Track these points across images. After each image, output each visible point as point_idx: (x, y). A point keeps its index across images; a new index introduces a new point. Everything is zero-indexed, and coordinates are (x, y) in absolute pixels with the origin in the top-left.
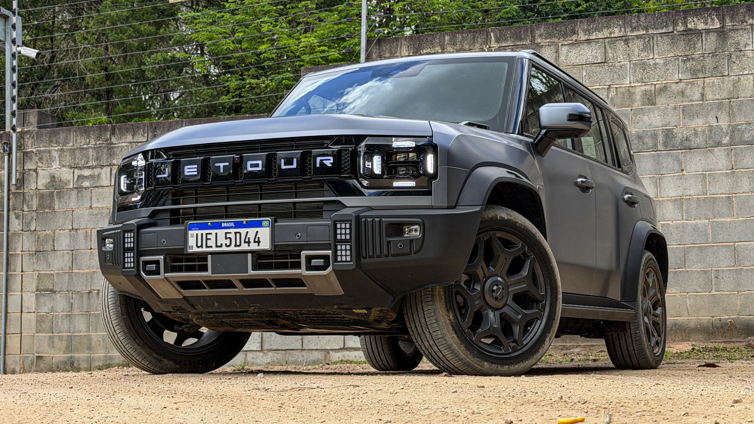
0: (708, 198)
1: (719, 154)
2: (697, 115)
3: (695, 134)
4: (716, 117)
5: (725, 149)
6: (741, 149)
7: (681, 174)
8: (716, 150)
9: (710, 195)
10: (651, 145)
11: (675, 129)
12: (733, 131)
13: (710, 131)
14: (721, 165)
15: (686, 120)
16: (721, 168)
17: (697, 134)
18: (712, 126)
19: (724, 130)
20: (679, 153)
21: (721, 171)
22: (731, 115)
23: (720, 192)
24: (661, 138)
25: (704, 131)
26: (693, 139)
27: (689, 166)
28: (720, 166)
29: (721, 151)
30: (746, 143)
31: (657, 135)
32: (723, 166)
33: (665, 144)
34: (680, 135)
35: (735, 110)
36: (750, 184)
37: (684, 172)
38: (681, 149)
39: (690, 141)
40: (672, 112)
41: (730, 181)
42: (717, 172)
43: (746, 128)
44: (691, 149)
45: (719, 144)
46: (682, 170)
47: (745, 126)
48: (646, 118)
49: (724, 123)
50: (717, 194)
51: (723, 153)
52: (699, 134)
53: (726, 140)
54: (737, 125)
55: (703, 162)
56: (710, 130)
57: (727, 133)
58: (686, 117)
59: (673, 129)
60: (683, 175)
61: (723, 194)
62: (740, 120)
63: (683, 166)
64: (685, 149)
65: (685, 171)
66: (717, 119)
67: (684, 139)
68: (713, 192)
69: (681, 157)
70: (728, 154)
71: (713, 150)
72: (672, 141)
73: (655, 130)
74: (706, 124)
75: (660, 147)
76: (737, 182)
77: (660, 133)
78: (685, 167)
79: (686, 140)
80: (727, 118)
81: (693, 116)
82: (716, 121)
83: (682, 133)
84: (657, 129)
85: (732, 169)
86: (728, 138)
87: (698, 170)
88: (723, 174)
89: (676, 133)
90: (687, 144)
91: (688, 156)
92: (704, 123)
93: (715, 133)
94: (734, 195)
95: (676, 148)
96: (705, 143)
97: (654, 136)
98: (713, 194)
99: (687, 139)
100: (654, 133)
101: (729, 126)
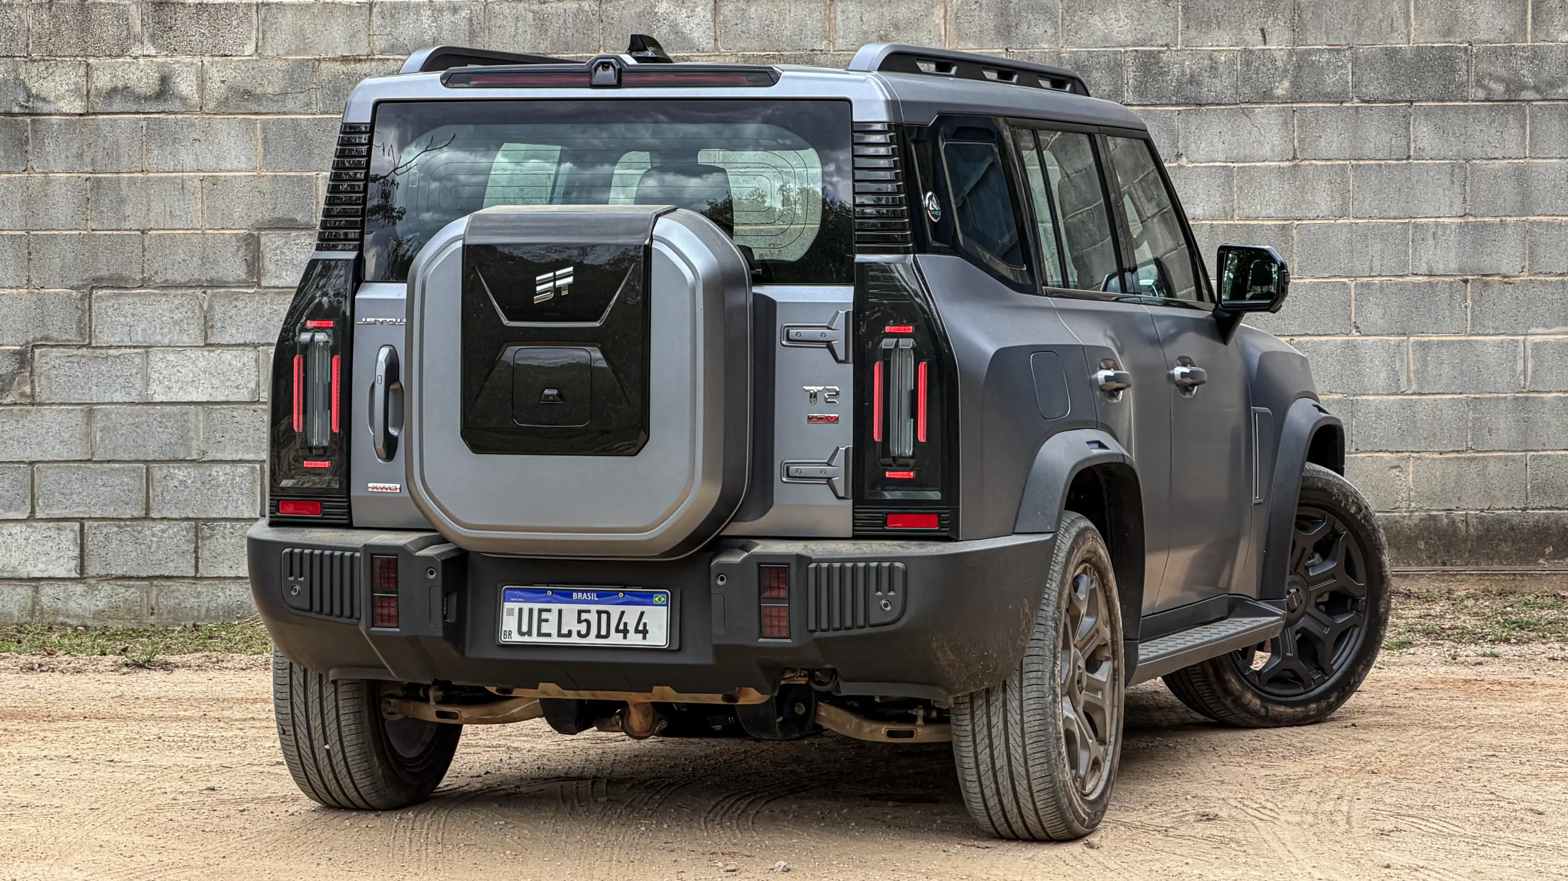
0: (1235, 226)
1: (1265, 121)
2: (1218, 23)
3: (1212, 67)
4: (1262, 30)
5: (1279, 110)
6: (1316, 112)
7: (1175, 165)
8: (1259, 110)
9: (1240, 219)
10: (1107, 89)
11: (1164, 52)
12: (1300, 67)
13: (1248, 64)
14: (1268, 148)
15: (1192, 33)
16: (1269, 154)
17: (1216, 69)
18: (1251, 51)
19: (1279, 64)
20: (1172, 112)
21: (1267, 163)
22: (1297, 28)
23: (1263, 213)
24: (1130, 75)
25: (1233, 63)
26: (1207, 80)
27: (1193, 147)
28: (1266, 150)
29: (1268, 113)
30: (1328, 97)
31: (1120, 66)
32: (1272, 150)
33: (1141, 90)
34: (1176, 70)
35: (1307, 16)
36: (1333, 199)
37: (1184, 161)
38: (1177, 104)
39: (1199, 84)
40: (1159, 11)
41: (1287, 187)
42: (1258, 164)
43: (1328, 62)
44: (1200, 105)
45: (1266, 97)
46: (1179, 156)
47: (1326, 55)
48: (1096, 20)
49: (1278, 45)
50: (1256, 219)
51: (1275, 120)
52: (1221, 68)
53: (1282, 88)
54: (1309, 53)
55: (1226, 137)
56: (1247, 61)
57: (1286, 71)
58: (1192, 23)
59: (1159, 52)
60: (1180, 167)
61: (1269, 218)
62: (1316, 42)
63: (1180, 146)
64: (1186, 104)
65: (1184, 159)
66: (1264, 37)
67: (1185, 80)
68: (1247, 212)
69: (1178, 123)
70: (1286, 123)
71: (1252, 110)
72: (1157, 81)
73: (1115, 53)
74: (1237, 44)
75: (1128, 96)
76: (1303, 192)
77: (1129, 60)
78: (1186, 147)
79: (1191, 82)
80: (1288, 35)
81: (1209, 24)
82: (1261, 38)
83: (1182, 65)
84: (1123, 50)
85: (1294, 158)
86: (1286, 84)
87: (1215, 156)
88: (1271, 170)
89: (1168, 64)
90: (1191, 90)
91: (1194, 120)
92: (1234, 41)
93: (1258, 69)
94: (1296, 222)
95: (1164, 101)
96: (1233, 91)
97: (1115, 67)
98: (1247, 218)
99: (1193, 80)
100: (1115, 60)
101: (1291, 53)
